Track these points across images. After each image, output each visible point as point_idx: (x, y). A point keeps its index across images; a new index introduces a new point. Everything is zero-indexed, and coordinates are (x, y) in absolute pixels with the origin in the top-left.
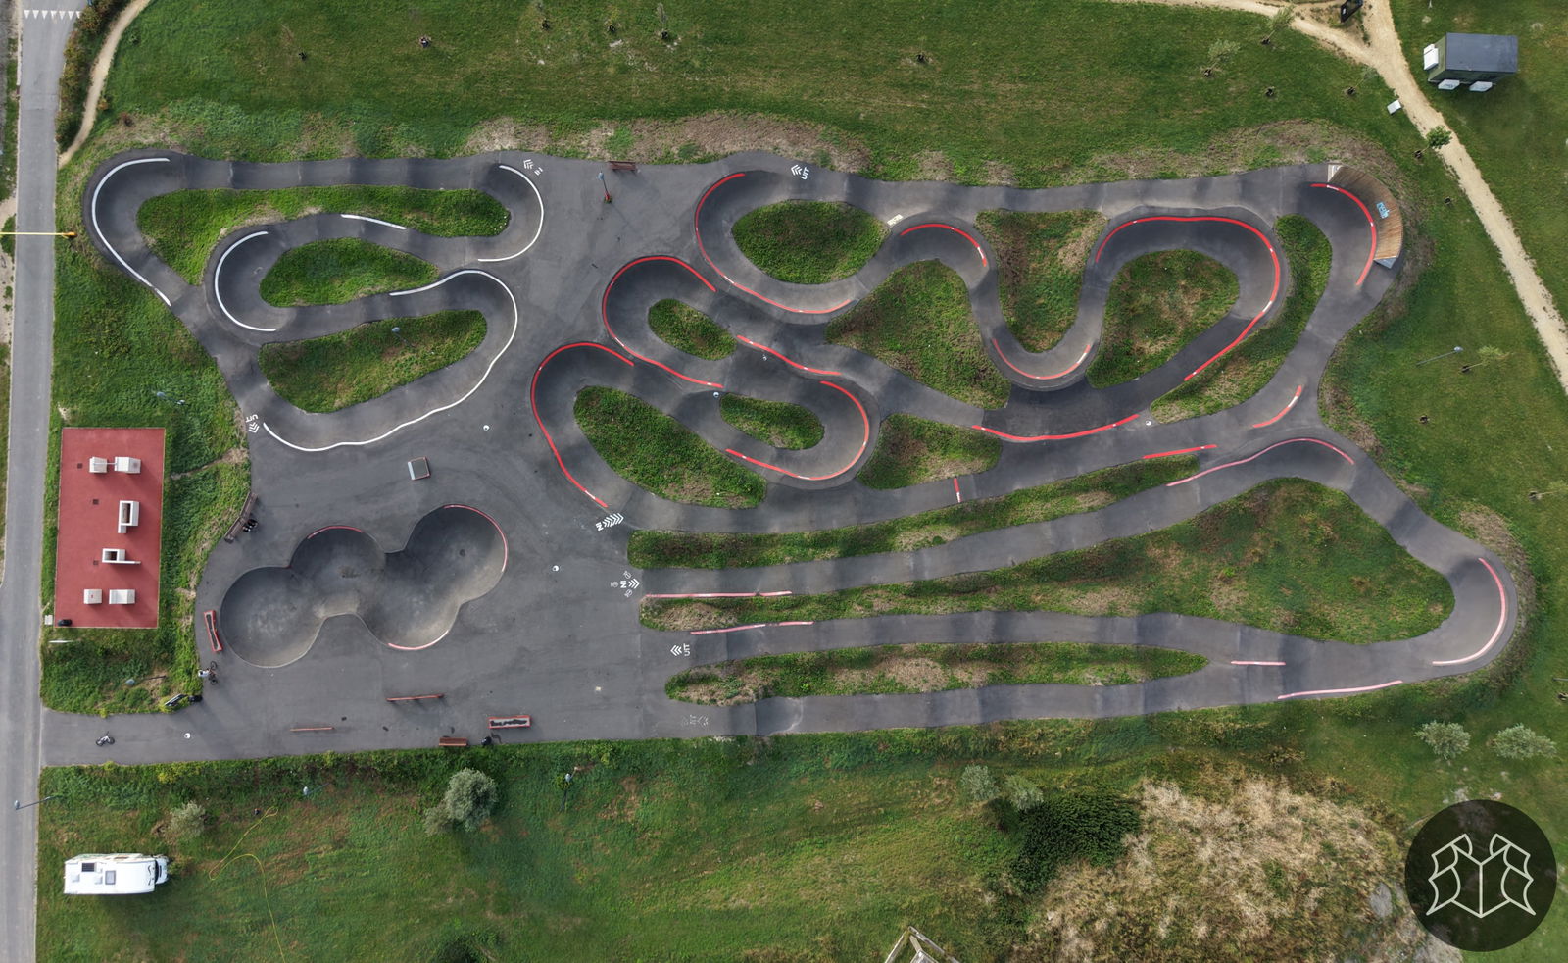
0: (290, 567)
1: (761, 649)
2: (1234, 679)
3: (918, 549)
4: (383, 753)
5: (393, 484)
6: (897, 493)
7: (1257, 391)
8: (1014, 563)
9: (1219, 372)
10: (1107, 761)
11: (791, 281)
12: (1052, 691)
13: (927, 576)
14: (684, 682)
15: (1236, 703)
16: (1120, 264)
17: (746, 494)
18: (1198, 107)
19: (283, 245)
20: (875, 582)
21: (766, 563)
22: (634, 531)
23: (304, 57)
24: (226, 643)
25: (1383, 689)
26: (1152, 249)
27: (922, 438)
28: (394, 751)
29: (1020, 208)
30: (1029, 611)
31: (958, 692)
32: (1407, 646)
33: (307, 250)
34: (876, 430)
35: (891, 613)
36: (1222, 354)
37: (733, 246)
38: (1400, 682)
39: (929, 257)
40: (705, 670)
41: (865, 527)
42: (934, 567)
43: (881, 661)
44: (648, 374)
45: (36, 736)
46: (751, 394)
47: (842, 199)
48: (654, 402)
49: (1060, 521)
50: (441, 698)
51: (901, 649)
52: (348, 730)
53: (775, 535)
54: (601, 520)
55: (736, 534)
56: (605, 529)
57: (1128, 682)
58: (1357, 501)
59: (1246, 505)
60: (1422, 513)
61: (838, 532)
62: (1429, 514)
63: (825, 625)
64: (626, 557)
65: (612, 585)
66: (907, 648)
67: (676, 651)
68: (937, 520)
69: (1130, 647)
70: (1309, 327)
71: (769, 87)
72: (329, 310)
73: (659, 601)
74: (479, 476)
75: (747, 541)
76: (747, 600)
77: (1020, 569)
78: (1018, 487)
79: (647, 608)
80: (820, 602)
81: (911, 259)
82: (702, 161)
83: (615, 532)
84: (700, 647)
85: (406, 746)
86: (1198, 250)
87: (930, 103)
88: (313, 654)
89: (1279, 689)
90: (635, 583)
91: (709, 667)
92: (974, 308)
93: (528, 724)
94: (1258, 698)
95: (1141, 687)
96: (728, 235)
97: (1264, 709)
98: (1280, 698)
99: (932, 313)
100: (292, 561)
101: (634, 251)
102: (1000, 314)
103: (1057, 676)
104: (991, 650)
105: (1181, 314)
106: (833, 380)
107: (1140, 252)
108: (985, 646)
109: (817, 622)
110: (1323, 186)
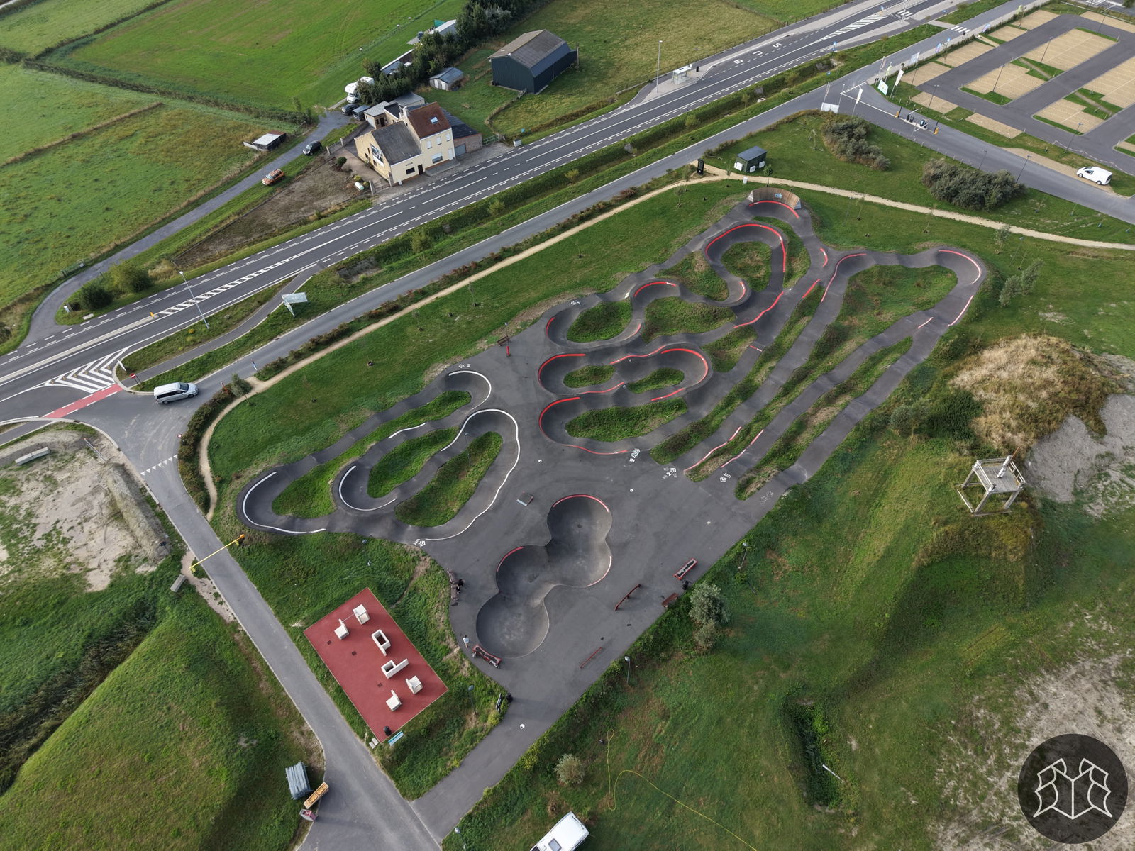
0: (500, 592)
1: (756, 460)
3: (768, 378)
4: (640, 639)
5: (519, 515)
8: (807, 359)
9: (791, 264)
10: (930, 388)
12: (878, 385)
13: (783, 382)
14: (742, 488)
15: (939, 338)
16: (720, 259)
17: (679, 409)
19: (368, 467)
20: (767, 402)
21: (718, 427)
22: (649, 451)
23: (315, 401)
25: (972, 301)
28: (644, 633)
30: (833, 369)
31: (848, 408)
33: (382, 462)
34: (702, 353)
35: (788, 405)
38: (973, 296)
40: (745, 478)
41: (739, 385)
42: (782, 377)
43: (807, 422)
44: (588, 398)
45: (420, 826)
46: (637, 379)
47: (600, 302)
48: (602, 407)
49: (803, 334)
50: (639, 586)
51: (808, 413)
52: (610, 642)
53: (708, 415)
54: (630, 457)
55: (692, 425)
56: (636, 459)
58: (883, 265)
60: (905, 256)
61: (731, 393)
62: (907, 255)
63: (768, 427)
64: (658, 463)
65: (665, 478)
66: (810, 411)
67: (723, 480)
68: (762, 363)
69: (882, 350)
70: (800, 236)
71: (533, 295)
72: (414, 480)
73: (693, 470)
74: (556, 482)
75: (699, 425)
76: (727, 445)
78: (775, 337)
79: (690, 476)
80: (756, 421)
81: (647, 303)
82: (533, 323)
83: (641, 457)
84: (729, 472)
85: (649, 625)
86: (738, 242)
87: (598, 265)
89: (944, 324)
90: (673, 470)
91: (745, 475)
92: (687, 301)
93: (695, 562)
94: (944, 331)
97: (949, 334)
99: (675, 313)
100: (499, 588)
101: (538, 363)
102: (699, 296)
103: (873, 379)
104: (838, 388)
105: (757, 261)
106: (665, 349)
107: (722, 254)
108: (835, 388)
109: (763, 429)
110: (753, 204)
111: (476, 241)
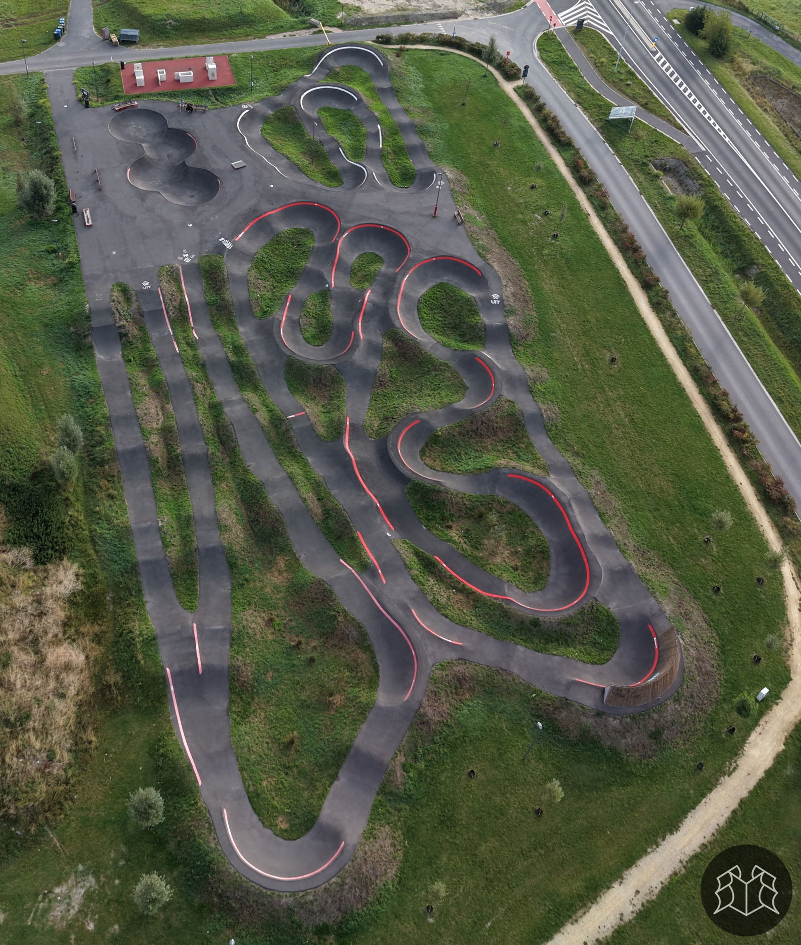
1: (154, 335)
2: (179, 627)
5: (227, 157)
6: (285, 389)
7: (447, 617)
8: (249, 466)
9: (453, 588)
11: (419, 314)
12: (149, 504)
13: (227, 409)
14: (125, 291)
15: (157, 632)
16: (515, 501)
17: (261, 310)
18: (674, 538)
19: (352, 108)
21: (215, 327)
22: (223, 256)
23: (463, 104)
24: (121, 112)
25: (190, 765)
26: (538, 522)
27: (331, 399)
29: (529, 428)
30: (212, 481)
31: (140, 435)
32: (236, 786)
33: (353, 117)
34: (327, 362)
35: (195, 395)
36: (469, 586)
37: (432, 284)
38: (200, 783)
39: (467, 384)
40: (134, 298)
41: (255, 370)
43: (157, 393)
44: (328, 252)
45: (62, 68)
46: (333, 305)
47: (486, 323)
48: (311, 259)
49: (289, 482)
50: (100, 190)
51: (168, 403)
52: (76, 158)
53: (237, 329)
54: (226, 239)
55: (233, 305)
56: (221, 242)
57: (165, 546)
58: (370, 716)
59: (340, 619)
60: (377, 787)
61: (247, 357)
62: (378, 795)
63: (178, 359)
65: (184, 251)
66: (170, 407)
67: (146, 284)
69: (195, 544)
70: (521, 649)
71: (548, 287)
73: (178, 275)
74: (240, 188)
76: (188, 323)
77: (246, 471)
78: (310, 460)
81: (462, 373)
82: (479, 254)
83: (220, 247)
84: (149, 294)
86: (552, 551)
87: (583, 370)
88: (118, 142)
89: (176, 667)
90: (188, 260)
91: (137, 301)
92: (440, 411)
93: (87, 224)
94: (164, 652)
95: (163, 557)
96: (438, 281)
97: (154, 658)
98: (168, 669)
99: (427, 392)
100: (172, 129)
101: (407, 232)
102: (441, 426)
103: (162, 505)
104: (177, 456)
105: (493, 554)
106: (357, 337)
107: (532, 515)
108: (179, 451)
109: (180, 355)
110: (653, 634)
111: (704, 283)
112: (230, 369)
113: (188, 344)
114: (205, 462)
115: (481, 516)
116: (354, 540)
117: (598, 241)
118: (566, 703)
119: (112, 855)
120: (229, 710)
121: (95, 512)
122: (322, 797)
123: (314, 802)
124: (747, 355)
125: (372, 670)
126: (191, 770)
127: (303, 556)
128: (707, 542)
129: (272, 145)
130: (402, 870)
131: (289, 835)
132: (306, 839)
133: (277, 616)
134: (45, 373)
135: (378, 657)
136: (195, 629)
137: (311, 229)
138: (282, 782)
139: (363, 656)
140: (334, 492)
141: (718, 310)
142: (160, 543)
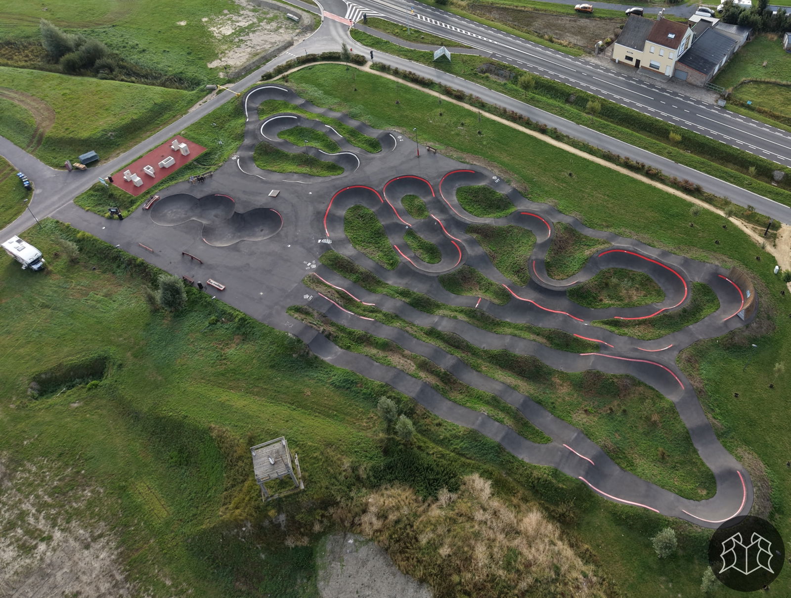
0: (199, 199)
1: (343, 322)
2: (559, 453)
3: (443, 317)
5: (260, 193)
6: (453, 296)
7: (650, 340)
8: (484, 348)
9: (636, 325)
10: (463, 455)
11: (467, 211)
12: (461, 410)
13: (439, 328)
14: (298, 310)
15: (553, 466)
16: (611, 266)
17: (389, 264)
18: (681, 234)
19: (299, 124)
22: (331, 249)
23: (356, 90)
24: (151, 209)
25: (645, 508)
26: (630, 268)
27: (479, 282)
29: (577, 229)
30: (477, 371)
31: (414, 379)
32: (672, 497)
33: (305, 129)
34: (460, 265)
36: (641, 318)
37: (454, 192)
38: (658, 511)
39: (529, 229)
40: (311, 310)
41: (427, 297)
42: (445, 326)
43: (391, 350)
44: (387, 209)
45: (59, 207)
46: (421, 235)
48: (380, 219)
50: (201, 263)
51: (404, 351)
52: (158, 255)
53: (388, 284)
54: (322, 239)
56: (321, 243)
57: (501, 422)
58: (678, 410)
59: (615, 380)
60: (715, 437)
61: (414, 293)
62: (719, 439)
63: (378, 324)
64: (319, 257)
65: (305, 262)
66: (407, 352)
67: (306, 297)
68: (461, 311)
69: (513, 408)
70: (691, 327)
71: (506, 159)
72: (293, 146)
75: (374, 278)
76: (355, 300)
77: (485, 352)
78: (508, 320)
79: (310, 277)
80: (385, 315)
81: (521, 226)
82: (462, 162)
83: (325, 247)
84: (317, 300)
86: (651, 276)
87: (564, 187)
88: (174, 228)
89: (583, 473)
92: (534, 250)
93: (222, 289)
94: (568, 472)
95: (507, 429)
96: (455, 189)
97: (568, 479)
98: (580, 477)
99: (516, 246)
100: (202, 198)
101: (415, 172)
102: (545, 256)
103: (469, 404)
104: (445, 374)
105: (630, 297)
106: (457, 242)
107: (623, 267)
108: (443, 370)
109: (376, 321)
110: (724, 278)
111: (562, 115)
112: (412, 307)
113: (372, 312)
114: (462, 364)
115: (607, 284)
116: (576, 340)
117: (499, 123)
118: (733, 333)
119: (663, 587)
120: (622, 468)
121: (442, 440)
122: (703, 464)
123: (703, 469)
124: (613, 137)
125: (652, 391)
126: (648, 510)
127: (562, 368)
128: (692, 226)
129: (276, 171)
130: (763, 460)
131: (711, 493)
132: (719, 488)
133: (586, 406)
134: (309, 393)
135: (647, 383)
136: (567, 447)
137: (358, 204)
138: (681, 476)
139: (641, 389)
140: (540, 325)
141: (581, 124)
142: (497, 423)
